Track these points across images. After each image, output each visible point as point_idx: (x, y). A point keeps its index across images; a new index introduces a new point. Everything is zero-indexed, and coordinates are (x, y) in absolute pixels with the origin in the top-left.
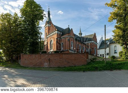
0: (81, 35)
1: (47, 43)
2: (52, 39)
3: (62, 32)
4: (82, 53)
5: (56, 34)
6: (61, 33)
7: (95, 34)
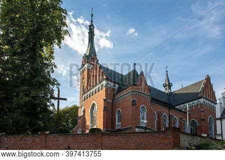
0: (170, 89)
1: (84, 111)
2: (94, 102)
3: (118, 83)
4: (159, 131)
5: (104, 88)
6: (117, 86)
7: (208, 79)
